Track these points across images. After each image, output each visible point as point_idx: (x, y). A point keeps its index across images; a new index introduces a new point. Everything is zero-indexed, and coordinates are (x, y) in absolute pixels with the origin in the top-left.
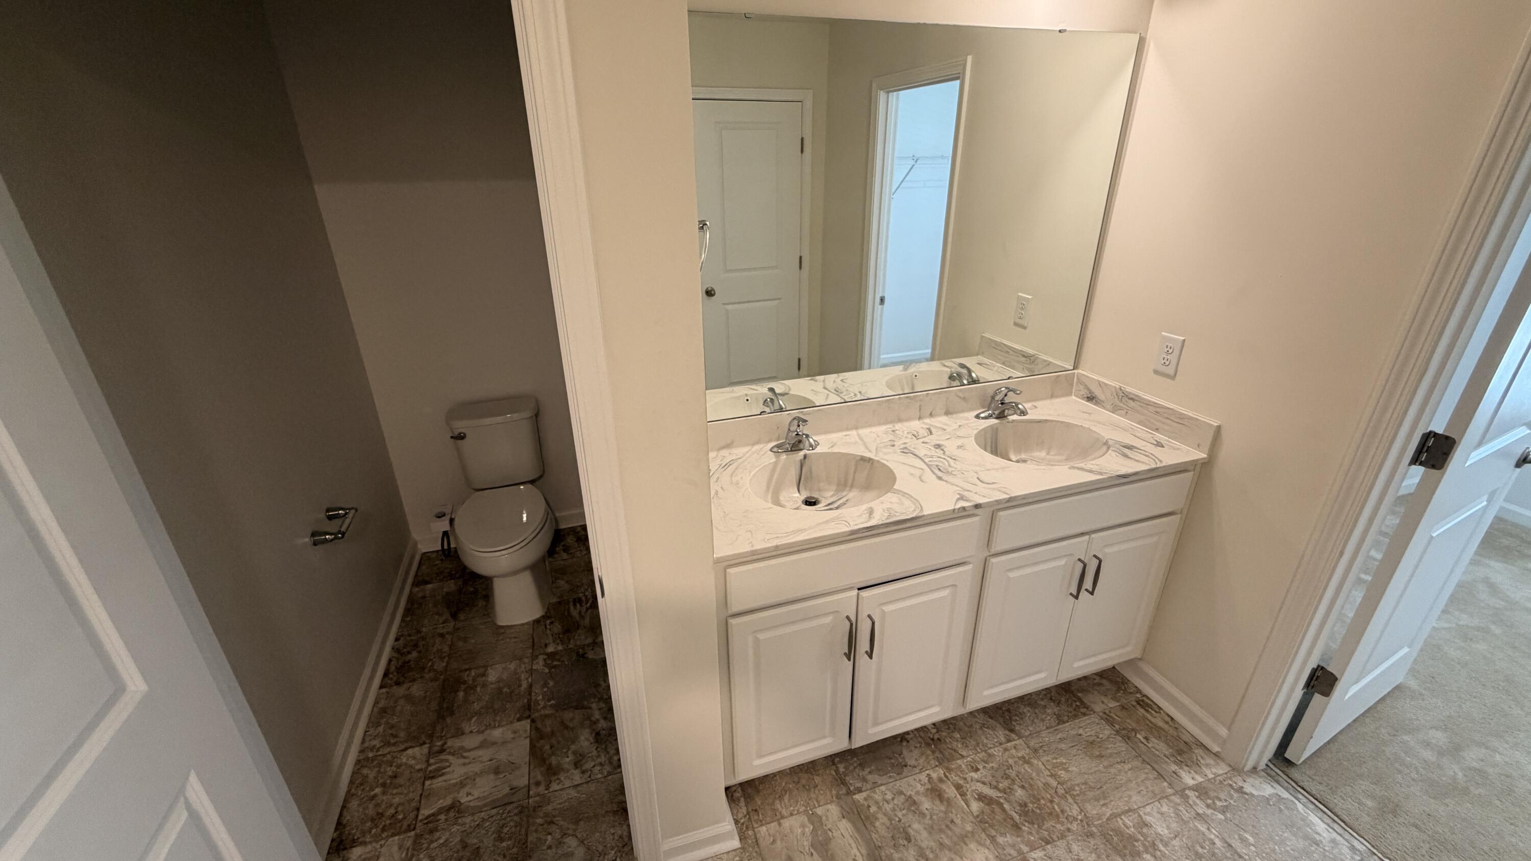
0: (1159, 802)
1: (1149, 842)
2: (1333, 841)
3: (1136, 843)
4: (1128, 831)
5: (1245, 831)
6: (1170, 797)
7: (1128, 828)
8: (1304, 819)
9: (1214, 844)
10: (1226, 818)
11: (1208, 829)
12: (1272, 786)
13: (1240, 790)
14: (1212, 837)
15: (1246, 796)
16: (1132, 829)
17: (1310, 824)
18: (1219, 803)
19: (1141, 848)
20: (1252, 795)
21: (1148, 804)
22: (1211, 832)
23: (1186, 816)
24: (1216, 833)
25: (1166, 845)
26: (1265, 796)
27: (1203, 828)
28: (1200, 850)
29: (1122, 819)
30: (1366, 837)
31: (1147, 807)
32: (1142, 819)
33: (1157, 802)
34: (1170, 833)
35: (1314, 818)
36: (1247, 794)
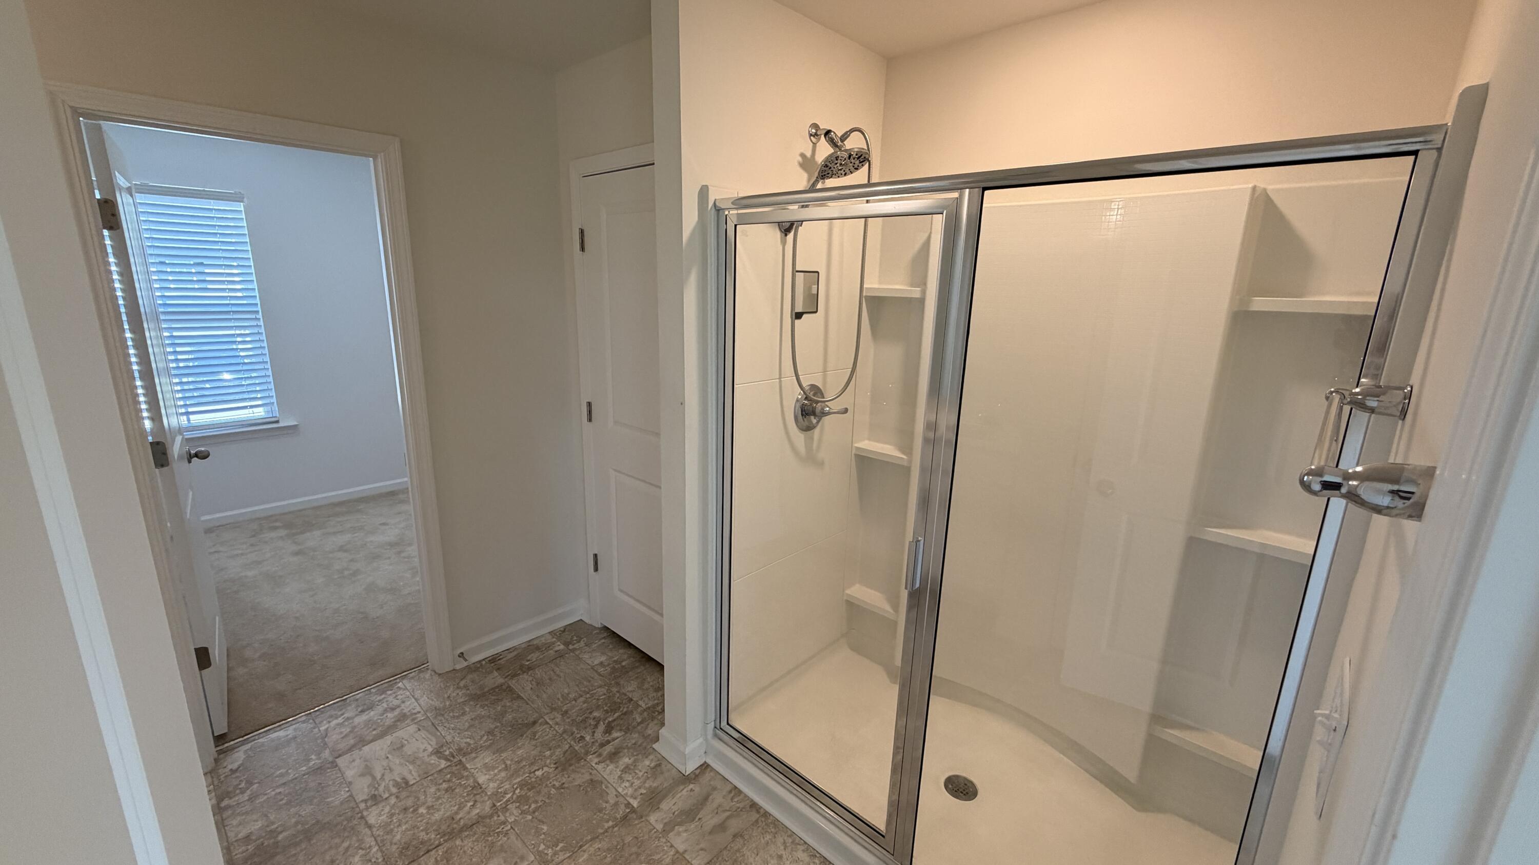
0: (227, 826)
1: (266, 835)
2: (295, 730)
3: (265, 845)
4: (251, 850)
5: (274, 773)
6: (224, 818)
7: (247, 850)
8: (273, 740)
9: (280, 793)
10: (259, 783)
11: (266, 794)
12: (237, 752)
13: (233, 771)
14: (273, 793)
15: (241, 768)
16: (249, 847)
17: (279, 738)
18: (243, 785)
19: (272, 841)
20: (242, 764)
21: (226, 834)
22: (269, 793)
23: (248, 807)
24: (271, 790)
25: (273, 823)
26: (244, 759)
27: (262, 799)
28: (284, 802)
29: (236, 855)
30: (298, 713)
31: (229, 835)
32: (240, 839)
33: (226, 828)
34: (262, 820)
35: (274, 735)
36: (239, 767)
